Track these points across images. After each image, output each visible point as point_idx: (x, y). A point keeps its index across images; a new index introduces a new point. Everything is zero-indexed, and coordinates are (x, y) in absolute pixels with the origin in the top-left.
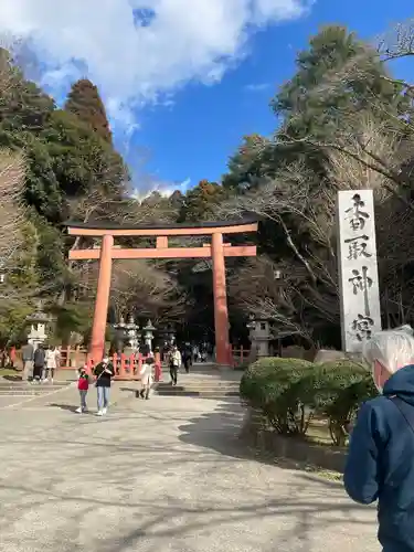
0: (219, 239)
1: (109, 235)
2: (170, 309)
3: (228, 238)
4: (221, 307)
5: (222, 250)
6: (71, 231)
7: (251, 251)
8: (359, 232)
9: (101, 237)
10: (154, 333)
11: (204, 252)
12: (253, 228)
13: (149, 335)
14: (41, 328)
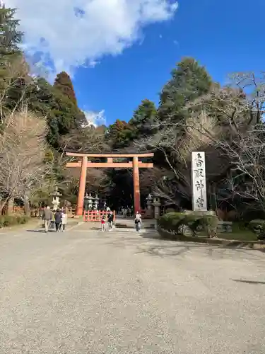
0: (136, 160)
1: (85, 156)
2: (103, 188)
3: (140, 159)
4: (137, 191)
5: (137, 165)
6: (68, 154)
7: (151, 165)
8: (200, 168)
9: (82, 157)
10: (99, 201)
11: (129, 165)
12: (152, 155)
13: (96, 202)
14: (57, 199)
